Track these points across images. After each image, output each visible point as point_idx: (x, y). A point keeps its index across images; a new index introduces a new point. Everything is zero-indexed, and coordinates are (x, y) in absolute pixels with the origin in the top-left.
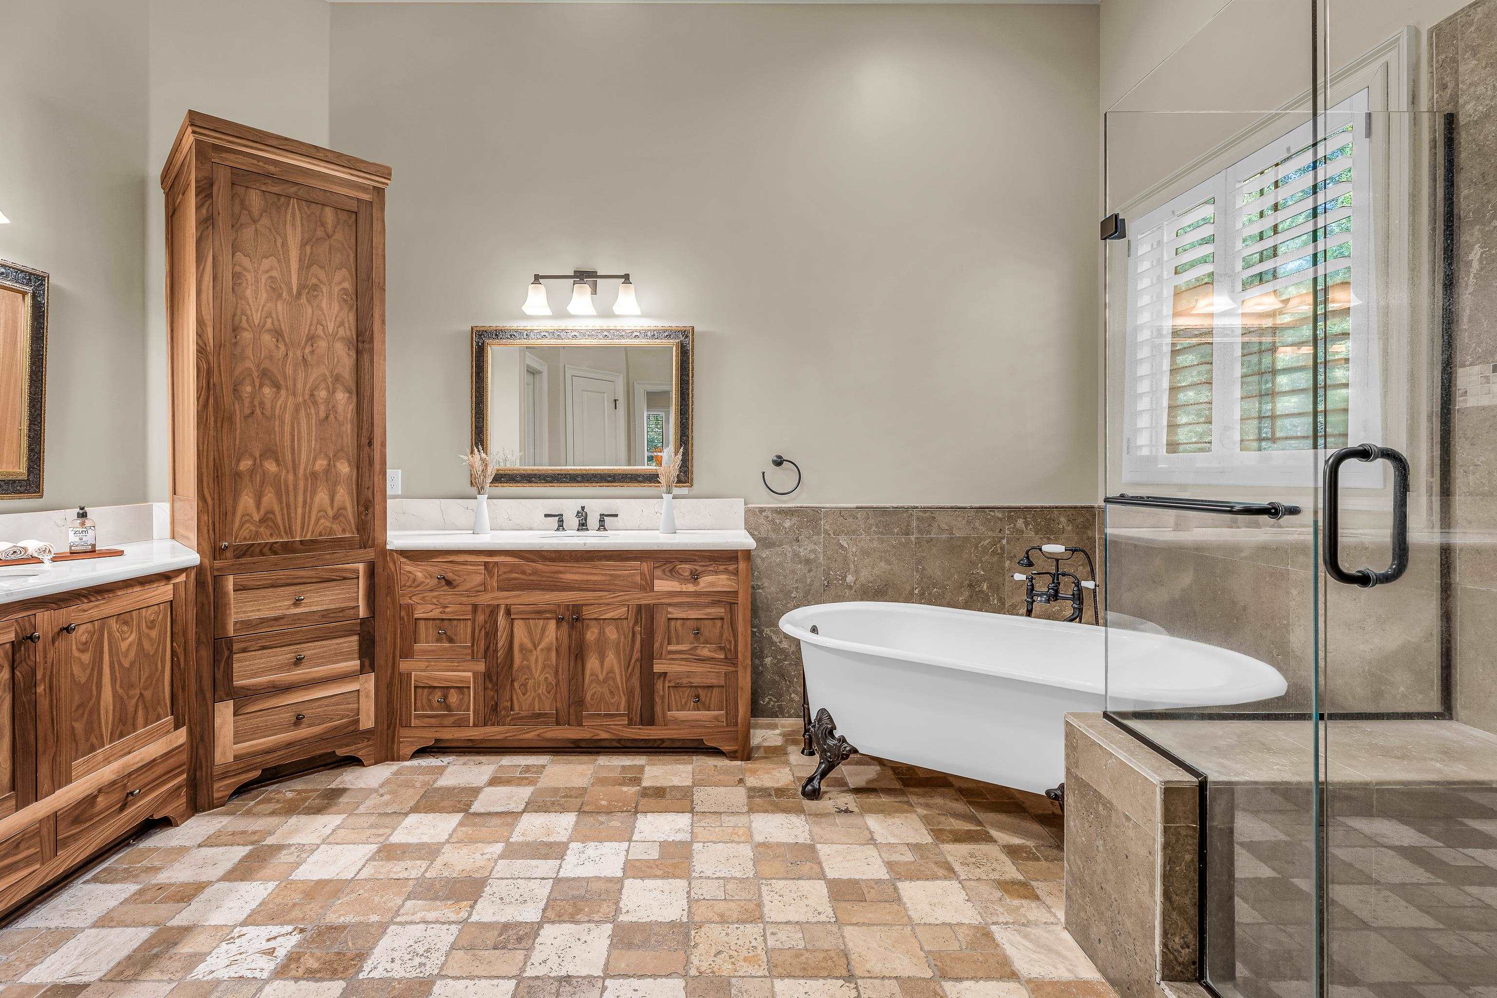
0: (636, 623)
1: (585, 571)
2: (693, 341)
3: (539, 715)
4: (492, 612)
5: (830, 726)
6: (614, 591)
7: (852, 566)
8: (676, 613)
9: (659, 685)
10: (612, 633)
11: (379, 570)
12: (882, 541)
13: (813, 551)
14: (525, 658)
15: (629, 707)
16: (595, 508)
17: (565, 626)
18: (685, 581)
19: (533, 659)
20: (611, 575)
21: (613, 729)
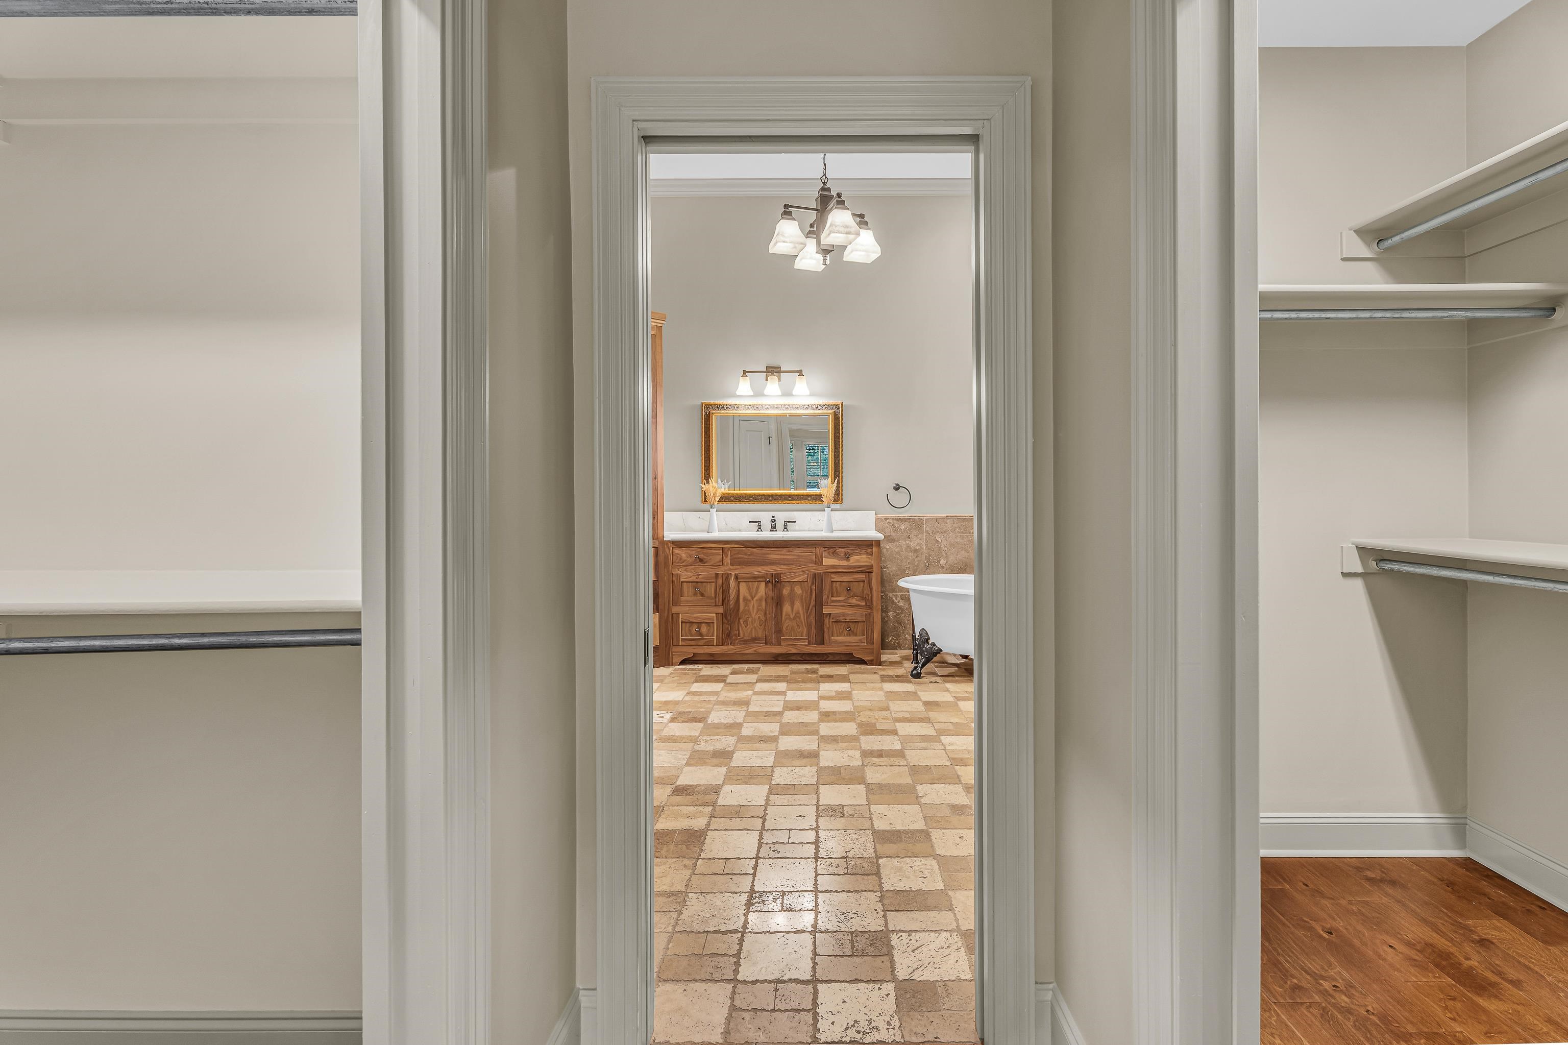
0: (812, 584)
1: (783, 553)
2: (842, 411)
3: (755, 639)
4: (727, 578)
5: (926, 637)
6: (800, 565)
7: (944, 553)
8: (836, 578)
9: (826, 621)
10: (798, 590)
11: (660, 552)
12: (963, 538)
13: (920, 544)
14: (746, 605)
15: (809, 634)
16: (781, 517)
17: (770, 586)
18: (842, 559)
19: (751, 606)
20: (798, 556)
21: (800, 647)
